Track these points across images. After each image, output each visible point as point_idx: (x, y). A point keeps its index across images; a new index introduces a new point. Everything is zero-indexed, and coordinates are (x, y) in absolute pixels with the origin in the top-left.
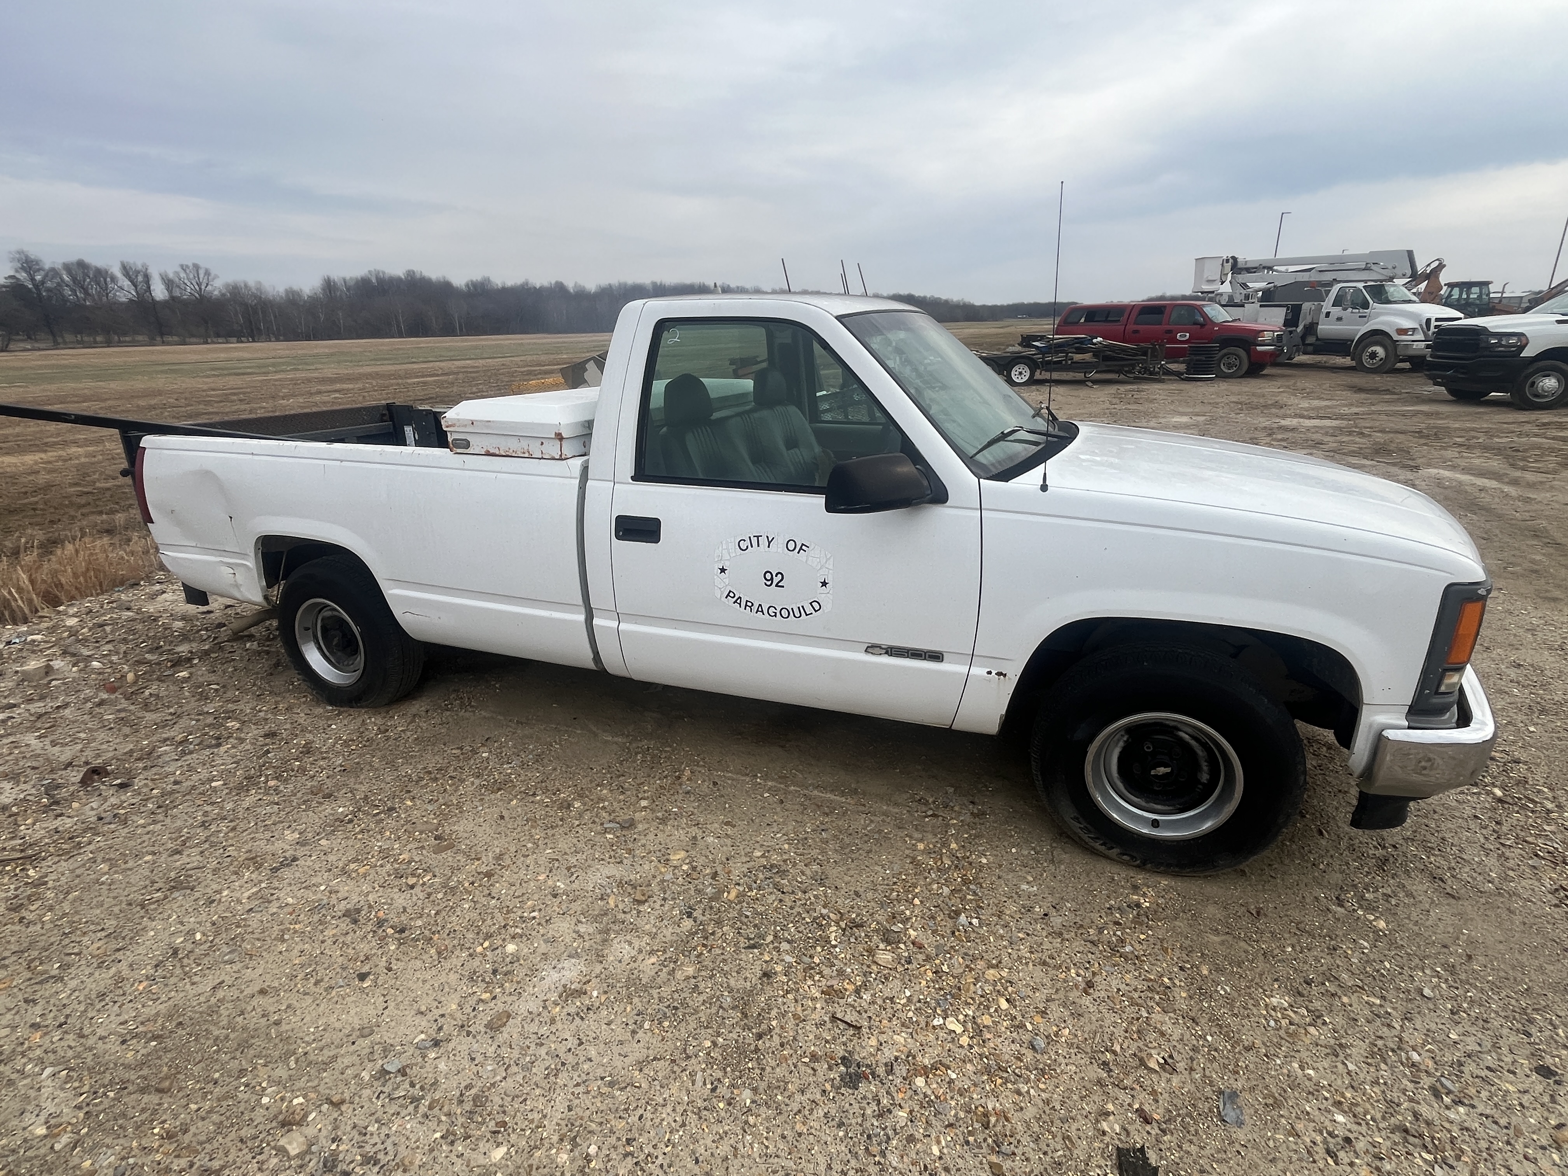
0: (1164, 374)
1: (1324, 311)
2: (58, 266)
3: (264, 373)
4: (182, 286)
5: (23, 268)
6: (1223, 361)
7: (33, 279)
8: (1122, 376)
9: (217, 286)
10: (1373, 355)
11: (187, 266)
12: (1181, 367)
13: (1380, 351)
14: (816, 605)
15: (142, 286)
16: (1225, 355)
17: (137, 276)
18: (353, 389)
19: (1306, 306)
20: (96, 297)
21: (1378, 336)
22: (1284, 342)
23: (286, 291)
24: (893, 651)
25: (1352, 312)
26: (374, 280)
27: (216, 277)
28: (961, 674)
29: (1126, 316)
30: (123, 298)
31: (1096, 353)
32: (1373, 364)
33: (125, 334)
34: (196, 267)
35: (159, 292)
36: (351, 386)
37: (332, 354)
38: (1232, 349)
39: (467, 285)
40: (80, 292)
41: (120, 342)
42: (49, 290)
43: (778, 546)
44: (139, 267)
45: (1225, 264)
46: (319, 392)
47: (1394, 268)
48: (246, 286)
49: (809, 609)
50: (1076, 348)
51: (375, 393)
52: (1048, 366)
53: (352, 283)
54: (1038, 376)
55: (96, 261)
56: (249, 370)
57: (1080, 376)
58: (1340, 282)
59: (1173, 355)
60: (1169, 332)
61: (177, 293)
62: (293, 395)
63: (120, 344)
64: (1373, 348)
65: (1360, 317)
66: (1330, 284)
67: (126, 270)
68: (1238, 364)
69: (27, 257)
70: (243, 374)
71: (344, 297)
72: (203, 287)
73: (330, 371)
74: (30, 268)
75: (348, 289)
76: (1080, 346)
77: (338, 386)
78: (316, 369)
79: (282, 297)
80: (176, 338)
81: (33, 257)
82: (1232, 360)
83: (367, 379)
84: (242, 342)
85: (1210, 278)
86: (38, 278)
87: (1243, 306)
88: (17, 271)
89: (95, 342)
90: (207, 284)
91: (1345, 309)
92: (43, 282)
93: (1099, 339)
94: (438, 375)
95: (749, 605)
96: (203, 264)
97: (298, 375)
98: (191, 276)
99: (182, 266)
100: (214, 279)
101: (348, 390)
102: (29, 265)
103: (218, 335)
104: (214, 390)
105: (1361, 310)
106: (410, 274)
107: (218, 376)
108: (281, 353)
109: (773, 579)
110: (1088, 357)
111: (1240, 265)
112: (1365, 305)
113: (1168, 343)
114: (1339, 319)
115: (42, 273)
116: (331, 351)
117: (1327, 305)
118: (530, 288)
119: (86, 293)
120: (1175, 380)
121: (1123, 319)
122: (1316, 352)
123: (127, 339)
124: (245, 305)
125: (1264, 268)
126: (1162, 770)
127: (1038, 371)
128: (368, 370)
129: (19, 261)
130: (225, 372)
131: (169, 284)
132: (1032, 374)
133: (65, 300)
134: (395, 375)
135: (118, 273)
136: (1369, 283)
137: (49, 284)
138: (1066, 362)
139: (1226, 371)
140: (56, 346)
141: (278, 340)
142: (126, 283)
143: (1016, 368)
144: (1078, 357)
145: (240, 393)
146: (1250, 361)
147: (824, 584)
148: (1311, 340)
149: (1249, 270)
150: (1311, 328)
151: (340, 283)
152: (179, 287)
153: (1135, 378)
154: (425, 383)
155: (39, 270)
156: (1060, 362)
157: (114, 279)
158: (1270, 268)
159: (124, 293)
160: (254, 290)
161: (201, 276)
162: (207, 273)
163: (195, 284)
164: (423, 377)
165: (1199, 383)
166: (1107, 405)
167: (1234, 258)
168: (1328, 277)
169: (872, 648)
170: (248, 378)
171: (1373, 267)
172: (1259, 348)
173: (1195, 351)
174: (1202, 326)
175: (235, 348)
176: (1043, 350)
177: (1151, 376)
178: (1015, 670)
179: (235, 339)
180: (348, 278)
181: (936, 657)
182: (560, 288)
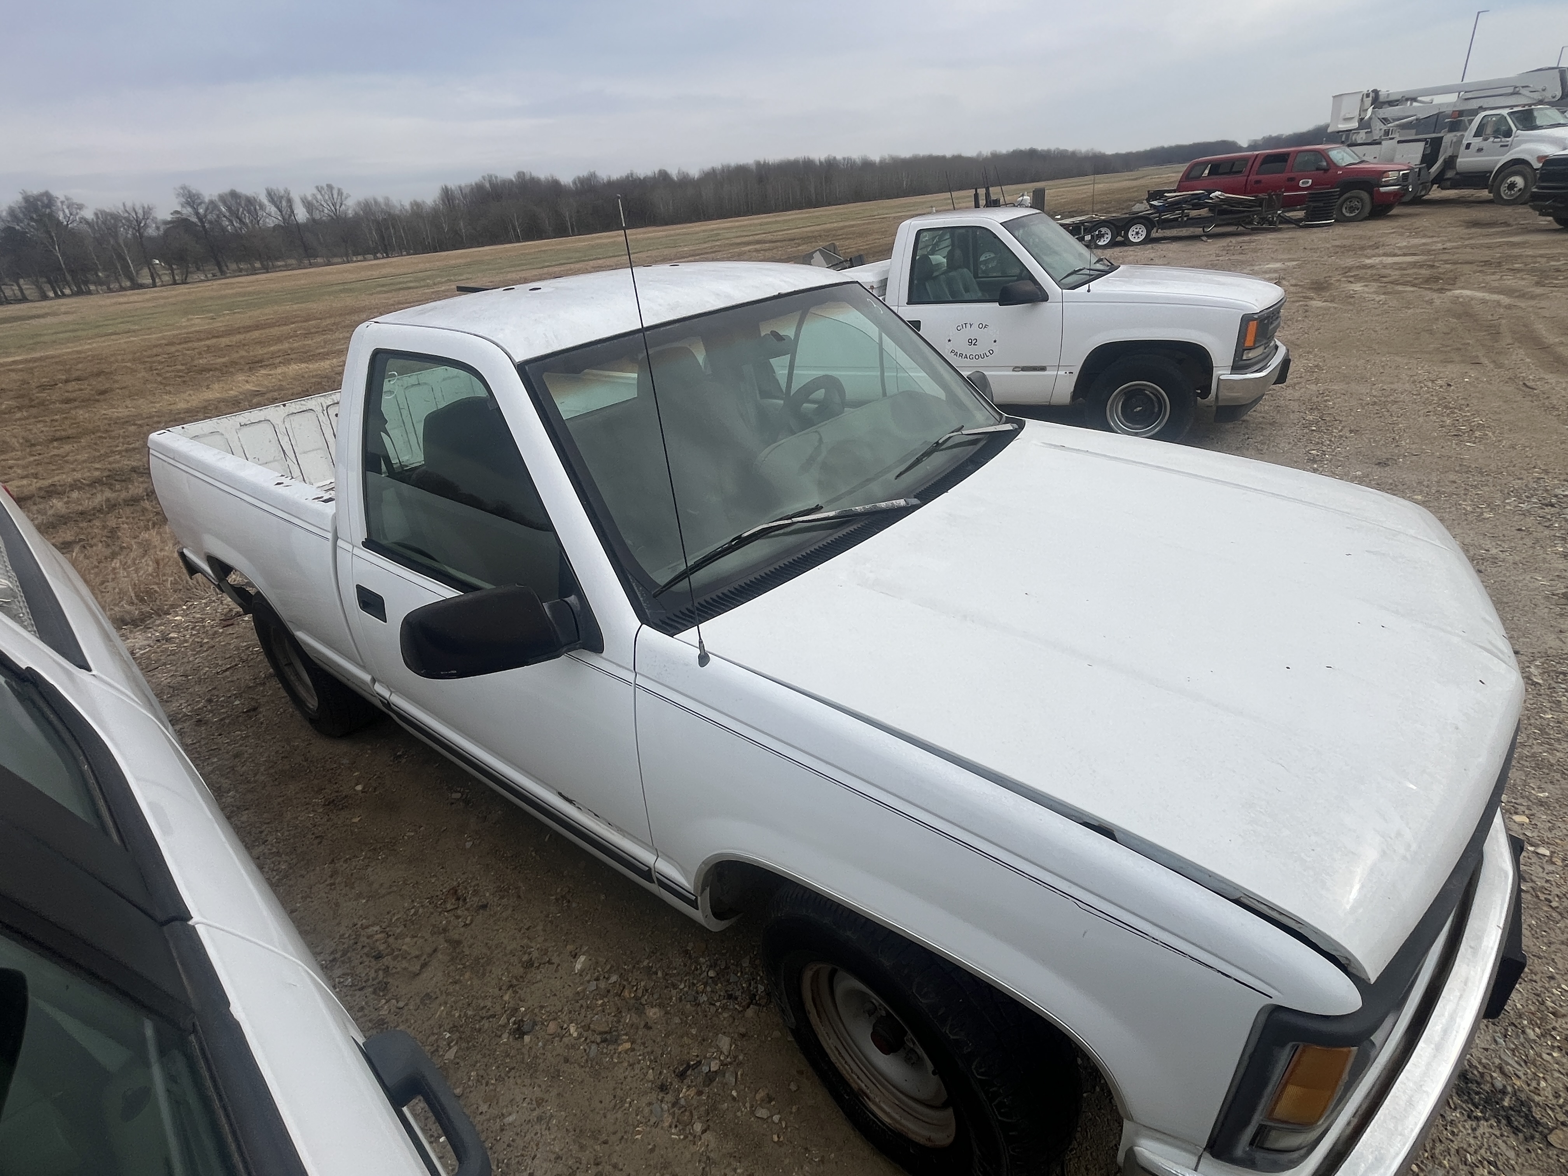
0: (1281, 223)
1: (1465, 142)
2: (215, 198)
4: (321, 208)
5: (188, 203)
6: (1345, 206)
7: (197, 214)
8: (1241, 228)
9: (351, 205)
10: (1512, 186)
11: (322, 188)
12: (1300, 214)
13: (1519, 181)
14: (991, 352)
15: (286, 211)
16: (1348, 199)
17: (281, 202)
19: (1449, 138)
20: (250, 225)
21: (1518, 165)
22: (1410, 180)
23: (411, 203)
24: (1024, 369)
25: (1493, 142)
26: (488, 185)
27: (348, 196)
28: (1053, 375)
29: (1250, 164)
30: (271, 223)
31: (1212, 208)
32: (1511, 195)
33: (278, 259)
34: (330, 187)
35: (301, 214)
38: (1355, 192)
39: (574, 183)
40: (237, 222)
43: (975, 327)
44: (282, 192)
45: (1365, 99)
47: (1544, 90)
48: (376, 202)
49: (988, 354)
50: (1193, 205)
52: (1165, 224)
53: (467, 191)
54: (1154, 234)
55: (246, 190)
57: (1199, 231)
58: (1485, 109)
59: (1291, 204)
60: (1291, 179)
61: (317, 216)
63: (275, 269)
64: (1512, 179)
65: (1502, 146)
66: (1474, 112)
67: (271, 195)
68: (1360, 206)
69: (189, 191)
71: (462, 204)
72: (338, 207)
74: (194, 202)
75: (464, 198)
76: (1197, 202)
79: (408, 211)
80: (321, 260)
81: (194, 192)
82: (1355, 203)
84: (378, 258)
85: (1348, 116)
86: (201, 211)
87: (1380, 143)
88: (183, 206)
89: (255, 269)
90: (341, 204)
91: (1486, 139)
92: (205, 216)
93: (1218, 193)
95: (961, 355)
96: (336, 185)
98: (327, 197)
99: (317, 187)
100: (346, 198)
102: (192, 199)
103: (356, 254)
105: (1503, 139)
106: (521, 175)
109: (972, 342)
110: (1204, 212)
111: (1382, 98)
112: (1508, 133)
113: (1286, 191)
114: (1480, 150)
115: (203, 206)
117: (1469, 136)
118: (636, 179)
119: (241, 221)
120: (1293, 228)
121: (1246, 170)
122: (1454, 186)
123: (279, 263)
124: (377, 222)
125: (1407, 100)
126: (1139, 409)
127: (1155, 229)
129: (183, 196)
131: (309, 206)
132: (1148, 234)
135: (265, 201)
136: (1515, 109)
137: (209, 217)
138: (1182, 219)
139: (1348, 215)
140: (224, 275)
141: (408, 254)
142: (273, 209)
143: (1133, 228)
144: (1194, 213)
146: (1372, 203)
147: (995, 341)
148: (1450, 174)
149: (1391, 103)
150: (1451, 162)
151: (457, 193)
152: (317, 209)
153: (1252, 229)
155: (200, 204)
156: (1176, 219)
157: (262, 207)
158: (1414, 100)
159: (271, 217)
160: (383, 206)
161: (335, 196)
162: (340, 193)
163: (331, 205)
165: (1315, 230)
166: (1213, 258)
167: (1376, 92)
168: (1474, 104)
169: (1015, 369)
171: (1523, 91)
172: (1382, 189)
173: (1314, 197)
174: (1326, 170)
175: (372, 265)
176: (1161, 209)
177: (1269, 225)
178: (1076, 371)
179: (370, 256)
180: (463, 185)
181: (1043, 369)
182: (664, 176)
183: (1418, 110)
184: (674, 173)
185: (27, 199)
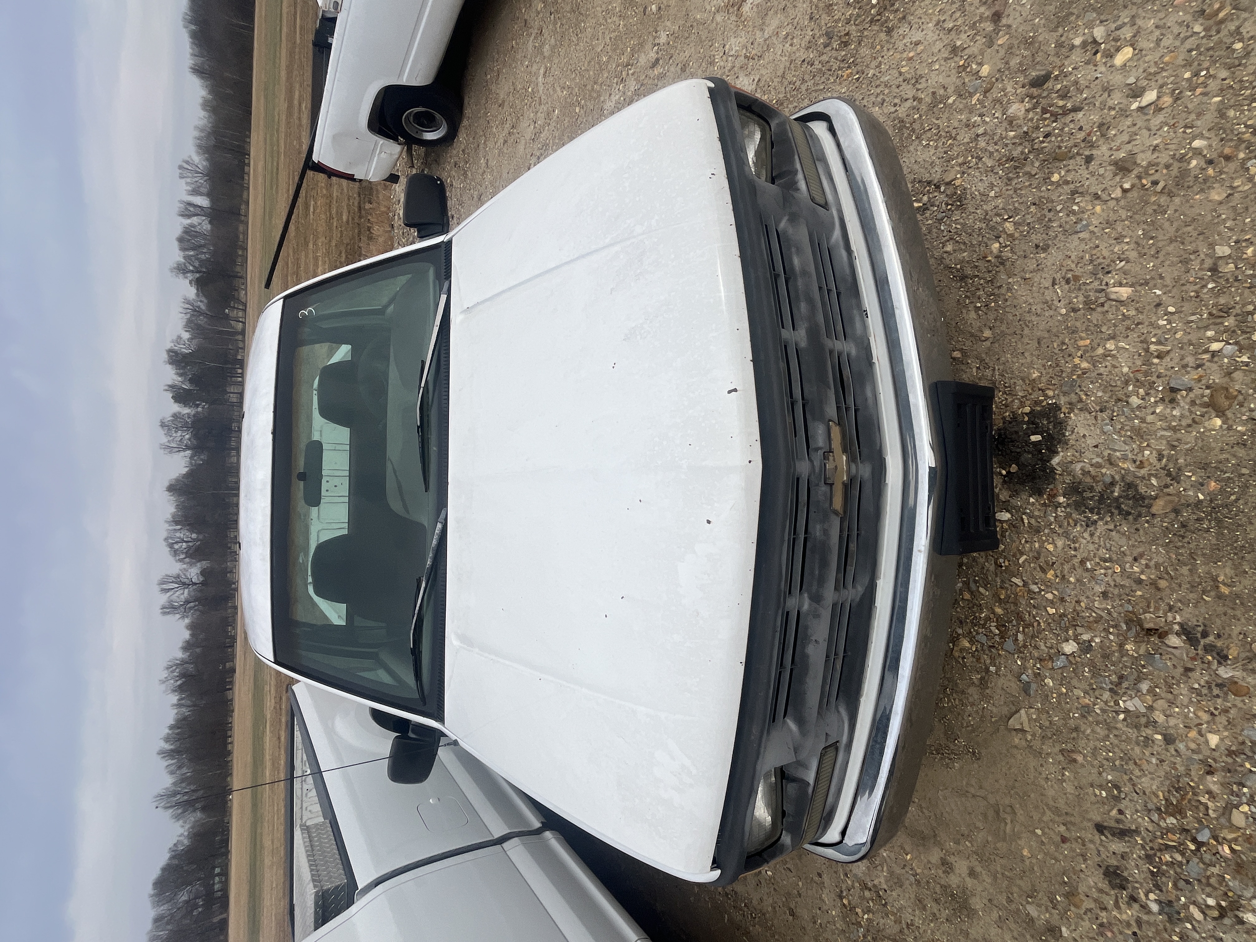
3: (278, 154)
4: (199, 184)
5: (184, 274)
7: (192, 272)
9: (198, 160)
11: (180, 174)
15: (198, 211)
17: (190, 210)
18: (300, 92)
20: (207, 241)
23: (204, 109)
27: (190, 157)
30: (207, 226)
33: (238, 237)
35: (203, 202)
36: (297, 93)
37: (266, 97)
40: (203, 250)
41: (243, 242)
42: (201, 266)
46: (300, 119)
48: (198, 139)
51: (305, 75)
53: (196, 50)
55: (177, 230)
56: (275, 164)
62: (299, 138)
67: (185, 215)
69: (175, 268)
70: (278, 169)
71: (210, 63)
72: (200, 171)
73: (283, 105)
74: (184, 270)
77: (296, 102)
78: (279, 115)
79: (210, 117)
80: (243, 207)
81: (175, 266)
83: (292, 77)
84: (249, 163)
86: (191, 268)
88: (186, 278)
90: (197, 167)
92: (195, 267)
94: (295, 13)
96: (180, 162)
97: (283, 128)
98: (190, 175)
99: (180, 178)
100: (192, 160)
101: (300, 96)
102: (181, 270)
103: (242, 178)
104: (288, 190)
107: (277, 186)
108: (261, 138)
115: (187, 265)
116: (262, 97)
119: (203, 246)
123: (241, 236)
128: (283, 74)
130: (275, 180)
131: (196, 192)
133: (208, 260)
134: (291, 53)
140: (244, 278)
141: (249, 136)
145: (293, 174)
151: (196, 60)
152: (199, 187)
154: (302, 28)
157: (192, 226)
161: (190, 168)
163: (197, 175)
164: (295, 28)
170: (281, 166)
175: (254, 170)
179: (246, 168)
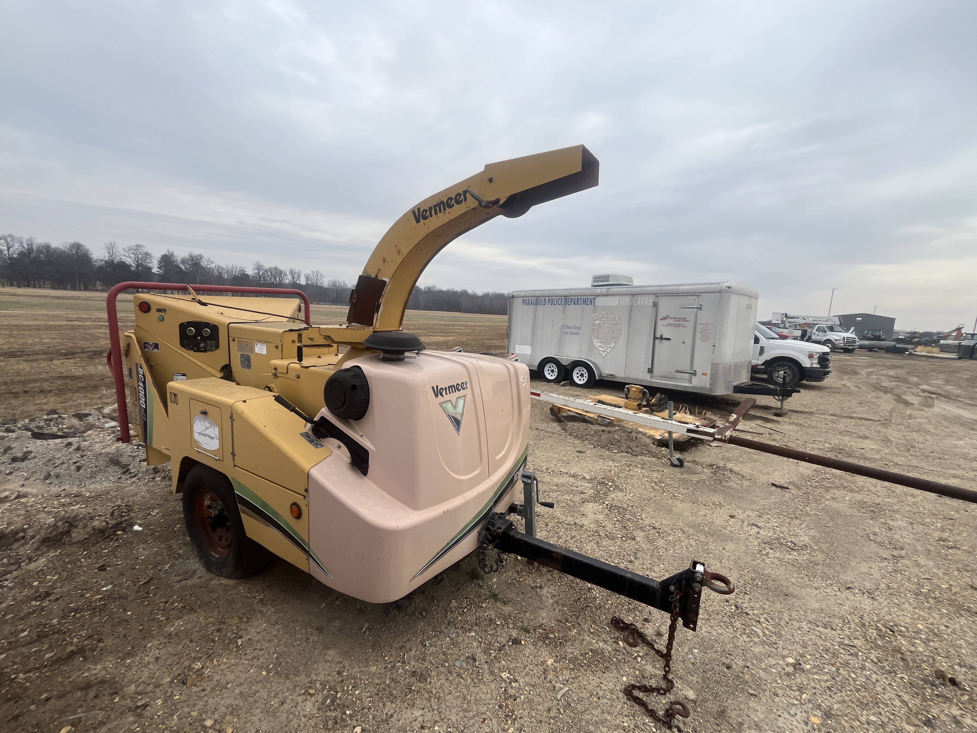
2: (267, 268)
25: (822, 334)
34: (318, 272)
44: (297, 271)
45: (783, 315)
47: (836, 321)
58: (819, 324)
61: (309, 282)
91: (819, 333)
111: (788, 316)
112: (826, 332)
117: (815, 331)
125: (795, 318)
135: (288, 273)
136: (828, 325)
142: (290, 277)
149: (791, 318)
158: (798, 318)
159: (287, 280)
162: (321, 275)
167: (786, 314)
168: (816, 322)
171: (830, 321)
183: (802, 321)
184: (470, 291)
185: (190, 256)
